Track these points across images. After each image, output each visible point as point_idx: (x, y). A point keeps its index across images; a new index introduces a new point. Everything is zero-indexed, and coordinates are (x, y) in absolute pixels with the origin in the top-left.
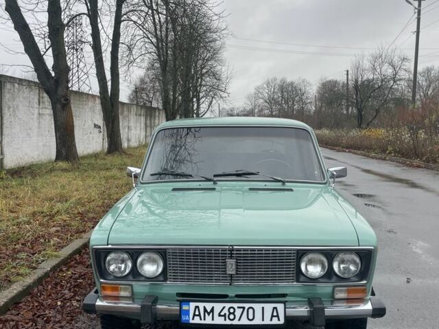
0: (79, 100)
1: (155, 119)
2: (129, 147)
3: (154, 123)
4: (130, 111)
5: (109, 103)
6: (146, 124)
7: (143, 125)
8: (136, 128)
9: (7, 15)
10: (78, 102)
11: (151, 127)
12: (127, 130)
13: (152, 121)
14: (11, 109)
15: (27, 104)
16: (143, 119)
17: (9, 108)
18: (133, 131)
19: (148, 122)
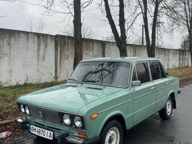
0: (140, 49)
1: (186, 55)
2: (168, 69)
3: (185, 57)
4: (170, 53)
5: (150, 49)
6: (180, 58)
7: (177, 59)
8: (173, 60)
9: (107, 19)
10: (140, 50)
11: (183, 59)
12: (167, 61)
13: (184, 57)
14: (109, 54)
15: (115, 52)
16: (178, 56)
17: (108, 53)
18: (171, 62)
19: (181, 57)
